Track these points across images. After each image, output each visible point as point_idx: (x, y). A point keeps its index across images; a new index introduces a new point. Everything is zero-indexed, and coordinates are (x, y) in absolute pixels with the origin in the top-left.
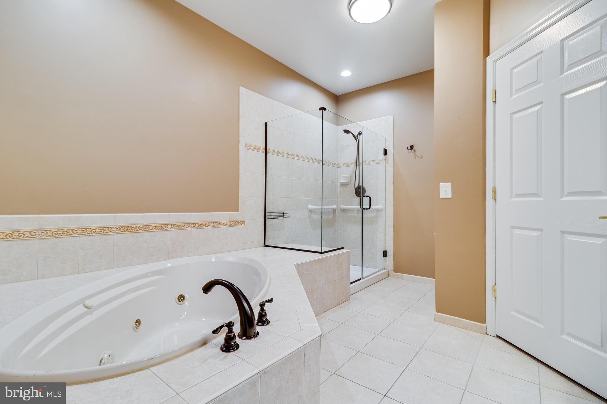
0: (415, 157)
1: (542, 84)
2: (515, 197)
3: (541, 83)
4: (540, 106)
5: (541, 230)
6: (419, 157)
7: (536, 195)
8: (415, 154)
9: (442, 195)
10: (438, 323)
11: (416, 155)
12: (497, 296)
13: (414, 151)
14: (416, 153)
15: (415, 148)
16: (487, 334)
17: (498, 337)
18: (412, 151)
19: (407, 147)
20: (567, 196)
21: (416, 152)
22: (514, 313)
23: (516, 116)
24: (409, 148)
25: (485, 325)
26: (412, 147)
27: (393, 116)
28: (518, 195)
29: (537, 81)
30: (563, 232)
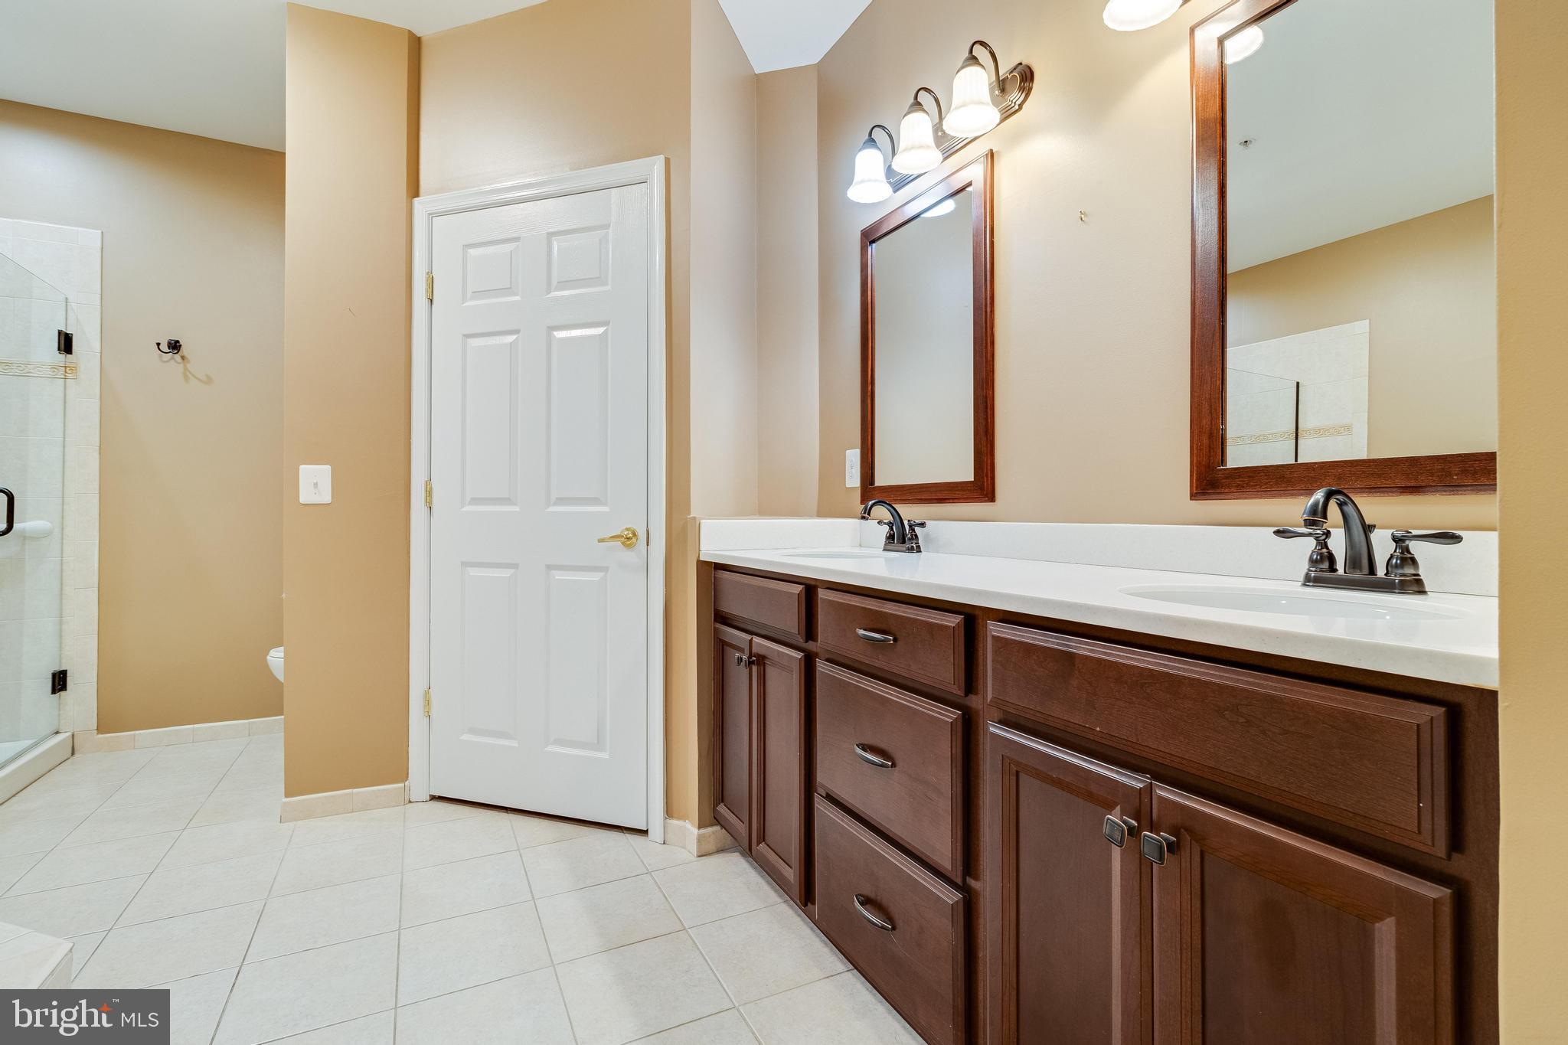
0: (186, 379)
1: (518, 298)
2: (470, 504)
3: (516, 294)
4: (515, 337)
5: (515, 566)
6: (199, 380)
7: (507, 501)
8: (186, 369)
9: (306, 496)
10: (291, 824)
11: (190, 373)
12: (434, 713)
13: (183, 358)
14: (188, 366)
15: (184, 350)
16: (410, 802)
17: (433, 798)
18: (172, 358)
19: (158, 344)
20: (555, 504)
21: (189, 362)
22: (465, 737)
23: (474, 342)
24: (164, 347)
25: (407, 783)
26: (175, 346)
27: (100, 231)
28: (475, 501)
29: (511, 288)
30: (549, 567)
